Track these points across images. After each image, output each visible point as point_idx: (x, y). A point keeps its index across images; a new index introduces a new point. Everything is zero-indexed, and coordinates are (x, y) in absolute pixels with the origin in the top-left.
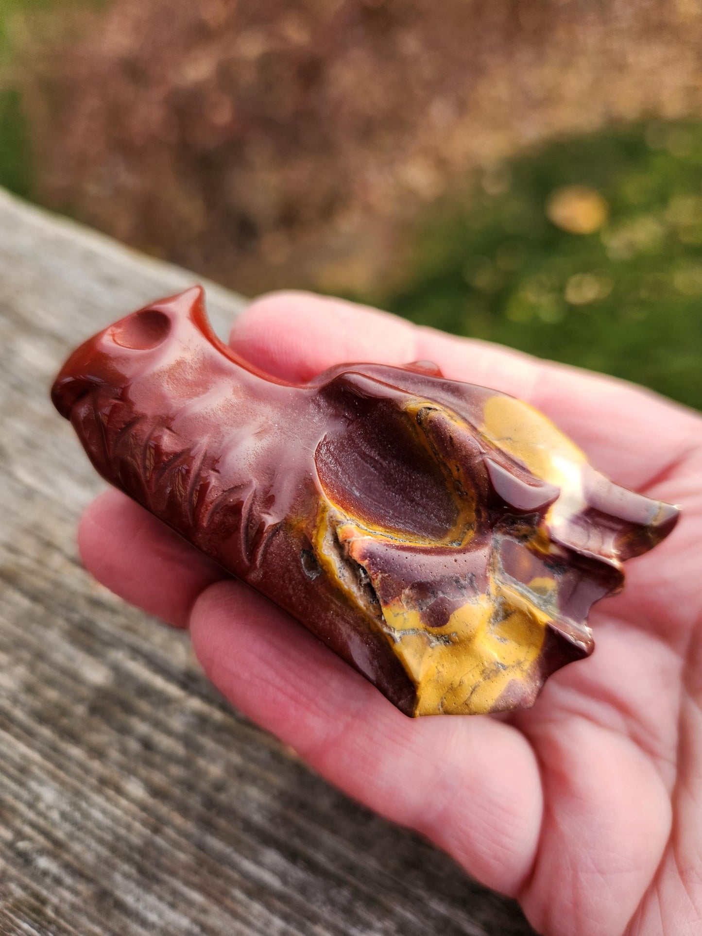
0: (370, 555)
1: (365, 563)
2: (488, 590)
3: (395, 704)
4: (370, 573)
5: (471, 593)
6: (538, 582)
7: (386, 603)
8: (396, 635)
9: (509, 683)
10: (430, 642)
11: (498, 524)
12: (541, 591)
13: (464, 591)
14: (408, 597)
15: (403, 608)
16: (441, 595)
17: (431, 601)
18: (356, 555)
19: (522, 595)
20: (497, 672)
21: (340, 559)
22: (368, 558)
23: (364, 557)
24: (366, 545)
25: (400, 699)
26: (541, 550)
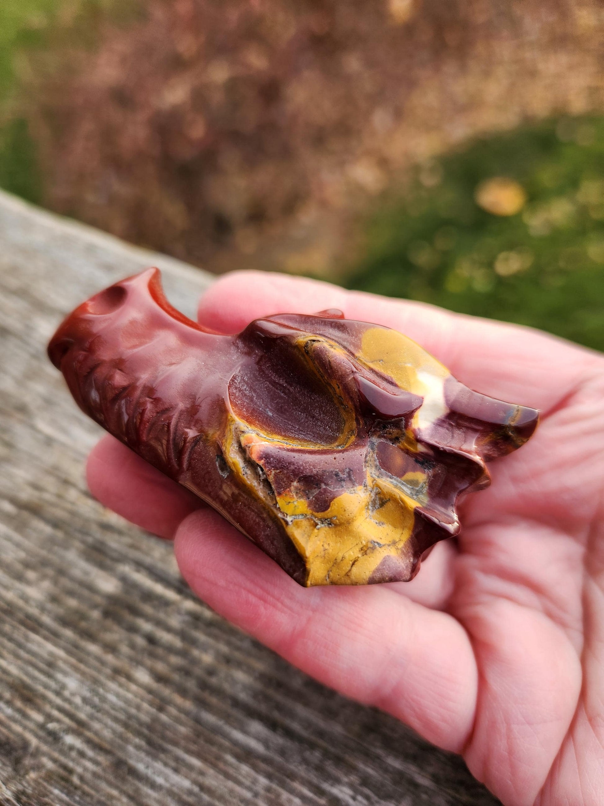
0: (266, 456)
1: (261, 463)
2: (365, 483)
3: (291, 575)
4: (266, 470)
5: (349, 484)
6: (410, 475)
7: (280, 494)
8: (289, 519)
9: (384, 558)
10: (317, 524)
11: (373, 430)
12: (413, 483)
13: (343, 483)
14: (296, 488)
15: (294, 498)
16: (323, 486)
17: (316, 492)
18: (254, 457)
19: (396, 486)
20: (373, 549)
21: (244, 461)
22: (264, 459)
23: (261, 458)
24: (262, 449)
25: (295, 571)
26: (411, 449)
